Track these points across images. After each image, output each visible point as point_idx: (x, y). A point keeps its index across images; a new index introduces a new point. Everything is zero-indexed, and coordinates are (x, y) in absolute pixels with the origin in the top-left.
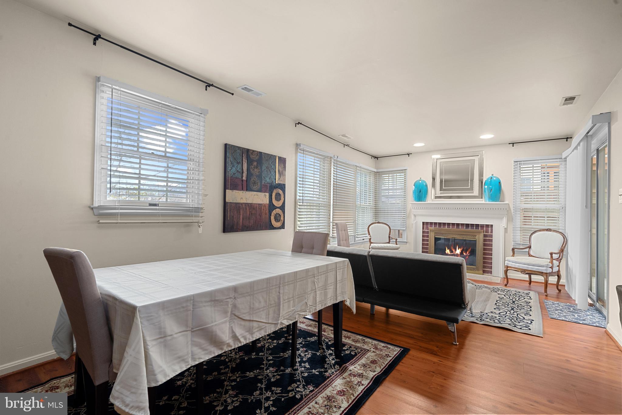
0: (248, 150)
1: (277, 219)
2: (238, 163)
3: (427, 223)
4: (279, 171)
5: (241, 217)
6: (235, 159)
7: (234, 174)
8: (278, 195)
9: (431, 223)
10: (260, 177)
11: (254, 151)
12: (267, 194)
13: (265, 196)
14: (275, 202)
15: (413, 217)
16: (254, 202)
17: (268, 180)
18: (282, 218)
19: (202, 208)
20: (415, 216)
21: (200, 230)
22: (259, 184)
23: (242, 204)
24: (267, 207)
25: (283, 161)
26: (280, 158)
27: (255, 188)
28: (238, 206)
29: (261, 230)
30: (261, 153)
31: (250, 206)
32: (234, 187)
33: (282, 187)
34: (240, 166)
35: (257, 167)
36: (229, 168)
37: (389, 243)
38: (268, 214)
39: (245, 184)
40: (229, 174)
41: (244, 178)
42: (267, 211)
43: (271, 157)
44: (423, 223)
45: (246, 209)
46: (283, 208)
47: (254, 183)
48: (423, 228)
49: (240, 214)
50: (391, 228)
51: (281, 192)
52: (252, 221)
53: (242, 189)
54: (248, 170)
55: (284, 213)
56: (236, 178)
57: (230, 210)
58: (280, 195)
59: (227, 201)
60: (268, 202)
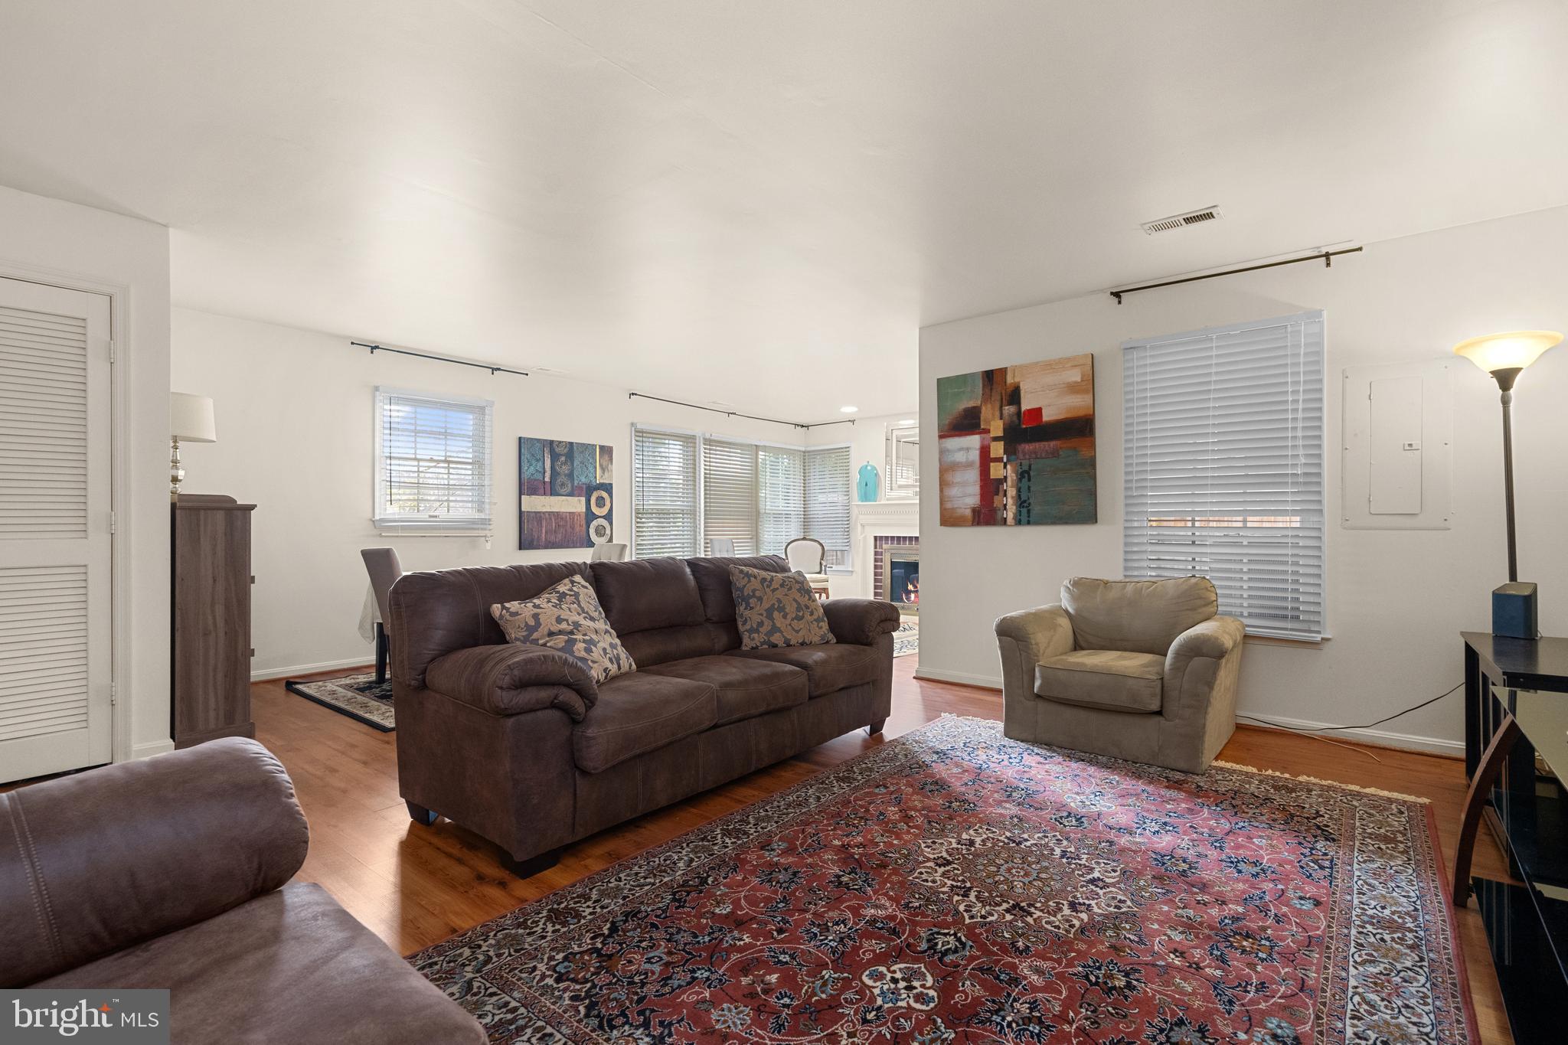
0: (552, 442)
1: (600, 532)
2: (537, 460)
3: (881, 537)
4: (601, 465)
5: (544, 531)
6: (533, 455)
7: (532, 475)
8: (600, 500)
9: (887, 538)
10: (571, 476)
11: (560, 442)
12: (583, 499)
13: (579, 501)
14: (595, 509)
15: (859, 527)
16: (563, 510)
17: (583, 480)
18: (608, 532)
19: (490, 520)
20: (863, 526)
21: (488, 546)
22: (570, 485)
23: (544, 513)
24: (583, 516)
25: (607, 451)
26: (602, 448)
27: (562, 491)
28: (538, 516)
29: (574, 547)
30: (571, 444)
31: (557, 515)
32: (533, 491)
33: (608, 488)
34: (540, 463)
35: (565, 463)
36: (525, 468)
37: (820, 573)
38: (584, 526)
39: (548, 487)
40: (525, 476)
41: (547, 479)
42: (584, 522)
43: (588, 448)
44: (876, 538)
45: (551, 519)
46: (609, 517)
47: (563, 485)
48: (876, 547)
49: (541, 527)
50: (826, 548)
51: (605, 494)
52: (560, 536)
53: (545, 494)
54: (552, 468)
55: (611, 524)
56: (535, 480)
57: (528, 521)
58: (603, 498)
59: (523, 510)
60: (584, 510)
